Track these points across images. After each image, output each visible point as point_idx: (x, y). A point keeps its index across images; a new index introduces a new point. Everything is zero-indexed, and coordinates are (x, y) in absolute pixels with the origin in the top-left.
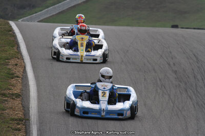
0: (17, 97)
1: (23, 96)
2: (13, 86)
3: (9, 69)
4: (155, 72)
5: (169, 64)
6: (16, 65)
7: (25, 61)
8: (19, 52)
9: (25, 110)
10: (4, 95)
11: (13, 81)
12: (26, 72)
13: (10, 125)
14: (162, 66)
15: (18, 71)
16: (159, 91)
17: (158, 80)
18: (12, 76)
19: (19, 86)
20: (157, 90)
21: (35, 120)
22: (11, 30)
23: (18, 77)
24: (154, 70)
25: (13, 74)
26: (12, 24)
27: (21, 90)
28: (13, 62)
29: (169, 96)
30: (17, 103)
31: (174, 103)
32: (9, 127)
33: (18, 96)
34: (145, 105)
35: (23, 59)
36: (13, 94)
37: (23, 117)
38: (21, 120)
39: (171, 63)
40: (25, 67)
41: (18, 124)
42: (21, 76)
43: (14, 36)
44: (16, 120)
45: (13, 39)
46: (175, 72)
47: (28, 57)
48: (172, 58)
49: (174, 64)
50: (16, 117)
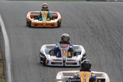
5: (87, 23)
9: (2, 54)
14: (83, 25)
17: (81, 33)
20: (81, 39)
21: (9, 60)
31: (91, 46)
37: (1, 58)
40: (1, 28)
46: (91, 28)
48: (89, 19)
49: (90, 23)
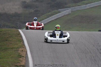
1: (26, 66)
2: (21, 61)
3: (19, 53)
4: (91, 53)
5: (98, 49)
6: (22, 51)
7: (27, 49)
8: (24, 45)
11: (21, 59)
12: (27, 54)
14: (94, 50)
15: (23, 54)
16: (93, 62)
17: (93, 57)
18: (20, 56)
19: (24, 61)
20: (92, 62)
22: (20, 34)
23: (23, 57)
24: (90, 52)
25: (21, 55)
26: (20, 31)
27: (25, 63)
28: (21, 49)
29: (98, 65)
33: (24, 66)
36: (21, 65)
39: (99, 49)
40: (27, 52)
42: (25, 56)
43: (21, 37)
47: (28, 47)
48: (99, 46)
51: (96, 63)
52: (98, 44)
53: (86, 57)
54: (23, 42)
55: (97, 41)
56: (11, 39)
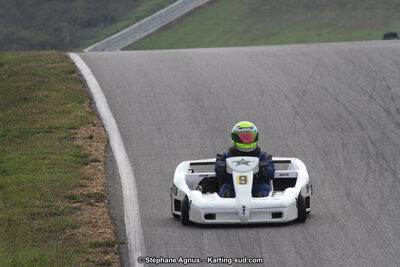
0: (98, 201)
1: (108, 197)
2: (88, 179)
3: (78, 147)
4: (363, 129)
5: (388, 112)
6: (91, 138)
7: (108, 128)
8: (95, 113)
9: (115, 225)
10: (72, 198)
11: (88, 170)
12: (111, 150)
13: (91, 257)
14: (374, 117)
15: (95, 150)
16: (373, 164)
18: (85, 160)
19: (101, 179)
20: (368, 164)
21: (138, 242)
22: (74, 70)
23: (96, 161)
24: (360, 124)
25: (86, 156)
26: (75, 57)
27: (105, 185)
28: (83, 132)
29: (394, 173)
30: (100, 211)
32: (87, 260)
33: (100, 197)
34: (348, 195)
35: (103, 126)
36: (89, 196)
37: (114, 238)
38: (110, 244)
39: (392, 109)
40: (108, 141)
41: (106, 253)
42: (102, 159)
43: (82, 81)
44: (101, 245)
45: (79, 87)
48: (393, 99)
49: (398, 110)
50: (101, 240)
51: (385, 165)
52: (389, 88)
53: (344, 145)
54: (92, 102)
55: (385, 79)
56: (41, 94)
